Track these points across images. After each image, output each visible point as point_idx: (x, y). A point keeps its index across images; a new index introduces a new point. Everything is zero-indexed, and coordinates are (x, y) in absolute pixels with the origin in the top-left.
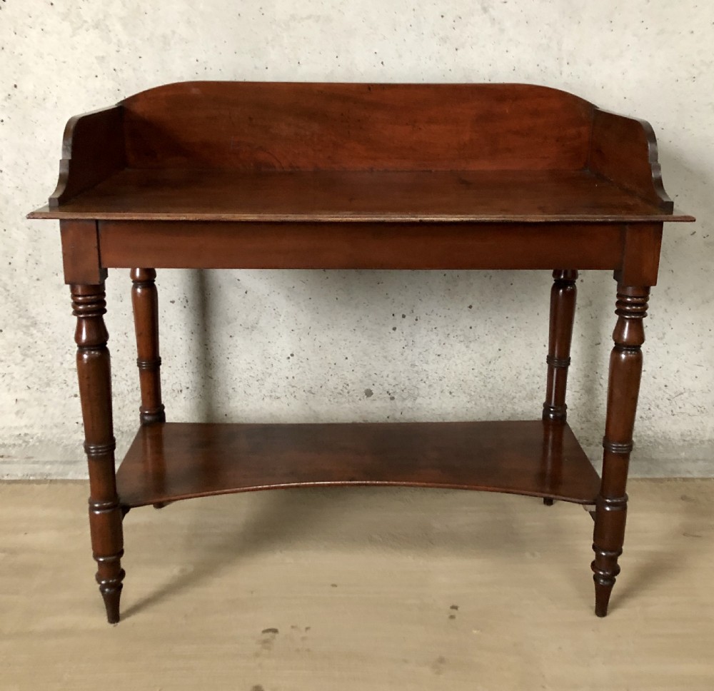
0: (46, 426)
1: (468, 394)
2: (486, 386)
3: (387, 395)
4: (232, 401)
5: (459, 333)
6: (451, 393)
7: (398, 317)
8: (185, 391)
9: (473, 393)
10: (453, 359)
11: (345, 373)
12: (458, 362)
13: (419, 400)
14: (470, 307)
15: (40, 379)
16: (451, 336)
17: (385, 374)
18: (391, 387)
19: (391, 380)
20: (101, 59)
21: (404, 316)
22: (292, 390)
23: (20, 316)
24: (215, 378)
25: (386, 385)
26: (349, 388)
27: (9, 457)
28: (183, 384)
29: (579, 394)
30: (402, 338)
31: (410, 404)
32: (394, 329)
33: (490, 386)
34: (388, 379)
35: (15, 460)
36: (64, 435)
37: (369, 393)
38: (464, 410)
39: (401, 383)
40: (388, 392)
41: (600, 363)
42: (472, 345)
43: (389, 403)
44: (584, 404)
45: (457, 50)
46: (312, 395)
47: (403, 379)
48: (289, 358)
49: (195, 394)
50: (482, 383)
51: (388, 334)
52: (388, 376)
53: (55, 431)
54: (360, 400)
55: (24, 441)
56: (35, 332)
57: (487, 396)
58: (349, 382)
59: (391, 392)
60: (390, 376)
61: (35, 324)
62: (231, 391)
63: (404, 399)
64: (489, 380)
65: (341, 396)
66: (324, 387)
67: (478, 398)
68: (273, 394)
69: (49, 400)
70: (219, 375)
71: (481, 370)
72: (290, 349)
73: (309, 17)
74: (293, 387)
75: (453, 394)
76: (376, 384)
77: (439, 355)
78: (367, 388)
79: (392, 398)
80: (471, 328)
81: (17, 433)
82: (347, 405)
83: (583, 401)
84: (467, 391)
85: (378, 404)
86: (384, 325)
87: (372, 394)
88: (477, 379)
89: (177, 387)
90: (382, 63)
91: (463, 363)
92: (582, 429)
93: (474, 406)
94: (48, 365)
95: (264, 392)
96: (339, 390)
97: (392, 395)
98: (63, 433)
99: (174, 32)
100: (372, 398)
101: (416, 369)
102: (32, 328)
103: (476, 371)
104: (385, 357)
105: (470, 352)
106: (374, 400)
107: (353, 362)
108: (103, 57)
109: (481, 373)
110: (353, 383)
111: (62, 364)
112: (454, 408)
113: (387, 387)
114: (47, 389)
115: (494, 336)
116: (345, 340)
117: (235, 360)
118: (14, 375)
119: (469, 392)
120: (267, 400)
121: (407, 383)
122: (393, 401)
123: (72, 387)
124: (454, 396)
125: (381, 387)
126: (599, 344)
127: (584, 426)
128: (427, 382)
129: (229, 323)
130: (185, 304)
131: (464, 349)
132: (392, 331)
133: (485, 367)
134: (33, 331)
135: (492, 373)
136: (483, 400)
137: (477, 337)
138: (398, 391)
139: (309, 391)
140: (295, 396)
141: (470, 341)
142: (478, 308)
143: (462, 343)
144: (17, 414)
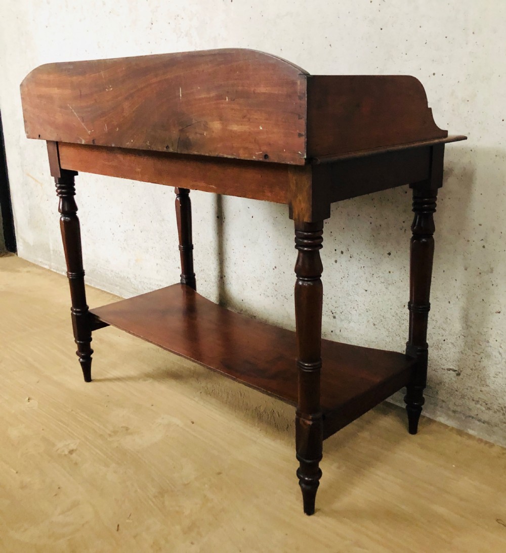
1: (388, 330)
2: (400, 326)
3: (331, 314)
4: (245, 291)
5: (381, 274)
6: (374, 325)
7: (339, 252)
9: (390, 330)
10: (376, 296)
12: (380, 300)
13: (352, 324)
14: (389, 254)
15: (166, 254)
16: (375, 276)
17: (330, 296)
18: (333, 308)
19: (333, 302)
21: (342, 253)
22: (276, 293)
25: (330, 305)
30: (340, 270)
31: (345, 326)
32: (336, 262)
38: (384, 342)
39: (340, 306)
40: (331, 311)
41: (499, 331)
42: (390, 287)
43: (332, 320)
46: (287, 300)
47: (341, 304)
48: (274, 269)
50: (398, 324)
51: (331, 265)
52: (331, 299)
56: (164, 225)
57: (401, 335)
59: (333, 312)
60: (333, 299)
61: (163, 220)
62: (245, 285)
63: (342, 320)
64: (402, 322)
67: (395, 335)
68: (266, 293)
71: (397, 312)
72: (275, 263)
74: (276, 291)
75: (376, 326)
77: (366, 291)
79: (334, 317)
80: (390, 272)
81: (157, 284)
84: (386, 326)
85: (325, 319)
86: (329, 257)
88: (394, 318)
90: (330, 45)
91: (384, 302)
92: (481, 391)
93: (391, 341)
95: (261, 290)
97: (334, 315)
101: (350, 298)
102: (163, 222)
103: (393, 311)
104: (330, 283)
105: (389, 293)
109: (397, 314)
112: (376, 338)
113: (331, 308)
115: (407, 284)
118: (156, 249)
119: (388, 328)
120: (262, 296)
121: (344, 307)
122: (334, 319)
124: (377, 328)
125: (327, 306)
126: (499, 312)
127: (483, 388)
128: (358, 311)
131: (384, 289)
132: (334, 263)
133: (400, 309)
136: (398, 338)
137: (394, 282)
138: (338, 312)
139: (285, 296)
140: (277, 298)
141: (389, 284)
142: (395, 257)
143: (383, 284)
144: (157, 272)
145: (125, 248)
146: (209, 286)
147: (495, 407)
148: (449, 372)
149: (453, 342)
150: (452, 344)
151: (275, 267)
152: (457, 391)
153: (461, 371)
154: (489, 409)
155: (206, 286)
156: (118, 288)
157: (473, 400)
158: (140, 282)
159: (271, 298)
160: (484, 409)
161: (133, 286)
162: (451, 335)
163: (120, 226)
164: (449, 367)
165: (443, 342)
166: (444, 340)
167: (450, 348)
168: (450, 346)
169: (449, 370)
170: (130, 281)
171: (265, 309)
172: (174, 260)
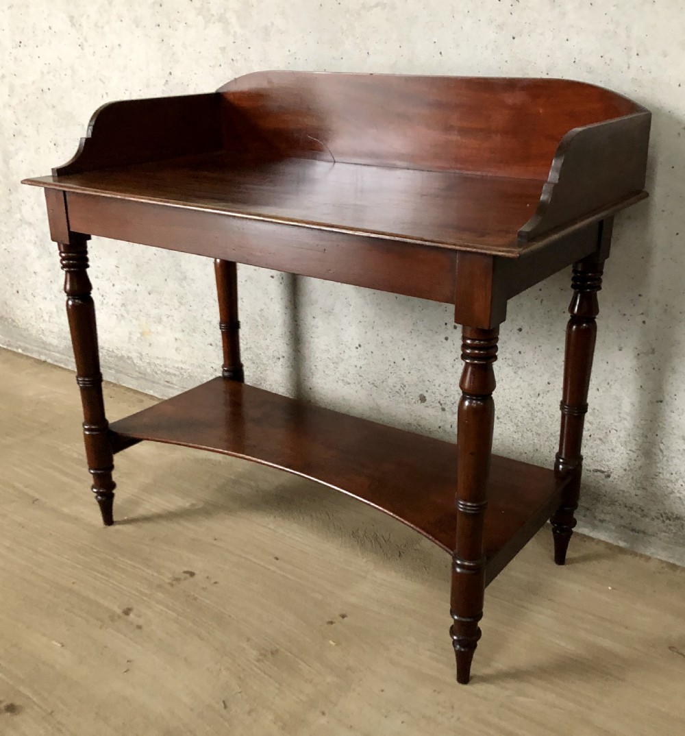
0: (193, 364)
1: (516, 424)
2: (533, 420)
3: (439, 405)
4: (314, 377)
5: (508, 355)
6: (499, 418)
7: (449, 326)
8: (281, 359)
9: (520, 424)
11: (402, 373)
12: (506, 387)
14: (520, 330)
15: (189, 325)
17: (437, 383)
18: (442, 398)
19: (443, 391)
20: (223, 49)
21: (454, 327)
22: (359, 379)
23: (176, 270)
24: (302, 352)
25: (437, 394)
26: (406, 389)
27: (172, 383)
28: (281, 353)
29: (635, 455)
30: (453, 350)
32: (446, 339)
33: (537, 421)
34: (439, 388)
35: (176, 387)
36: (204, 376)
37: (423, 399)
38: (511, 440)
39: (451, 395)
40: (439, 402)
41: (660, 424)
42: (520, 372)
43: (440, 413)
44: (640, 467)
45: (514, 38)
46: (375, 388)
47: (453, 392)
48: (357, 348)
49: (289, 364)
50: (529, 416)
51: (440, 343)
52: (439, 386)
53: (199, 370)
54: (415, 403)
55: (181, 374)
56: (185, 285)
57: (534, 430)
58: (405, 383)
59: (442, 402)
60: (442, 386)
61: (185, 278)
62: (313, 367)
63: (454, 413)
64: (536, 414)
65: (399, 395)
66: (385, 383)
67: (525, 430)
68: (345, 379)
69: (195, 343)
70: (306, 352)
71: (529, 401)
72: (358, 339)
73: (377, 5)
74: (360, 376)
75: (500, 420)
76: (429, 391)
78: (421, 393)
79: (443, 410)
80: (520, 352)
81: (176, 366)
82: (403, 405)
83: (639, 463)
84: (513, 420)
85: (430, 411)
86: (437, 332)
87: (425, 400)
88: (524, 410)
89: (276, 354)
90: (441, 53)
91: (511, 390)
92: (636, 495)
93: (520, 438)
94: (195, 314)
95: (338, 375)
96: (397, 389)
97: (443, 406)
98: (204, 373)
99: (273, 24)
100: (425, 404)
102: (184, 281)
103: (524, 401)
104: (438, 366)
105: (518, 379)
106: (427, 407)
107: (409, 364)
108: (224, 48)
109: (528, 404)
110: (410, 386)
111: (202, 315)
112: (501, 434)
113: (439, 398)
114: (194, 334)
115: (543, 367)
116: (403, 341)
117: (316, 340)
118: (174, 318)
119: (516, 421)
120: (340, 383)
121: (457, 397)
122: (444, 413)
123: (209, 337)
124: (501, 422)
125: (433, 395)
126: (661, 402)
127: (639, 492)
129: (312, 305)
130: (281, 281)
131: (512, 374)
132: (444, 341)
133: (533, 399)
134: (185, 284)
135: (539, 407)
136: (530, 434)
137: (525, 365)
138: (448, 403)
139: (373, 384)
140: (362, 386)
141: (518, 368)
142: (527, 333)
143: (511, 368)
144: (176, 350)
145: (122, 316)
146: (259, 369)
147: (653, 514)
148: (596, 474)
149: (602, 437)
150: (600, 439)
151: (360, 346)
152: (605, 496)
153: (611, 473)
154: (644, 516)
155: (254, 370)
156: (113, 371)
157: (626, 506)
158: (149, 363)
159: (352, 386)
160: (639, 516)
161: (137, 369)
162: (599, 429)
163: (114, 285)
164: (596, 468)
165: (589, 438)
166: (590, 436)
167: (598, 445)
168: (598, 442)
169: (597, 471)
170: (133, 361)
171: (344, 399)
172: (203, 334)
